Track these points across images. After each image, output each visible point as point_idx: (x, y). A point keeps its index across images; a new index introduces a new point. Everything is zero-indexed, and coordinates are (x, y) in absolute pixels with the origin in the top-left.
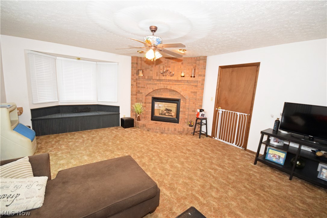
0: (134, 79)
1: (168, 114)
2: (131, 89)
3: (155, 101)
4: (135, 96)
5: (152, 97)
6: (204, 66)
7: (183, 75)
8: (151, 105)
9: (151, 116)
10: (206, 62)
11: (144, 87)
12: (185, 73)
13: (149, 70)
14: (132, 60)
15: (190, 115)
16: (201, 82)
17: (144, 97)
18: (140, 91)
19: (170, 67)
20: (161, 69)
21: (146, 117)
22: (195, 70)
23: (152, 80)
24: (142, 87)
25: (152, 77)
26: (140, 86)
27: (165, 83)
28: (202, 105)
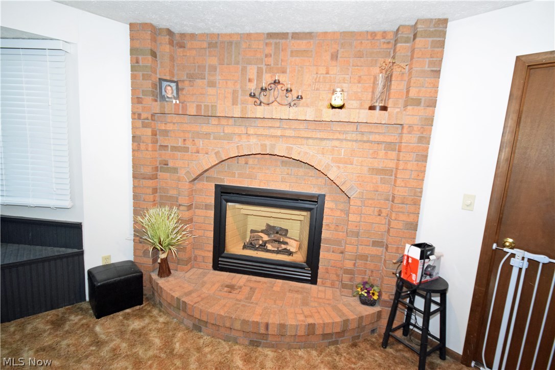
0: (144, 116)
1: (276, 244)
2: (133, 156)
3: (228, 201)
4: (150, 183)
5: (217, 186)
6: (432, 63)
7: (337, 103)
8: (211, 213)
9: (211, 255)
10: (442, 44)
11: (186, 149)
12: (346, 94)
13: (206, 81)
14: (132, 39)
15: (364, 257)
16: (415, 128)
17: (185, 186)
18: (171, 165)
19: (284, 72)
20: (250, 80)
21: (196, 256)
22: (389, 79)
23: (214, 121)
24: (175, 148)
25: (214, 107)
26: (170, 142)
27: (266, 132)
28: (417, 225)
